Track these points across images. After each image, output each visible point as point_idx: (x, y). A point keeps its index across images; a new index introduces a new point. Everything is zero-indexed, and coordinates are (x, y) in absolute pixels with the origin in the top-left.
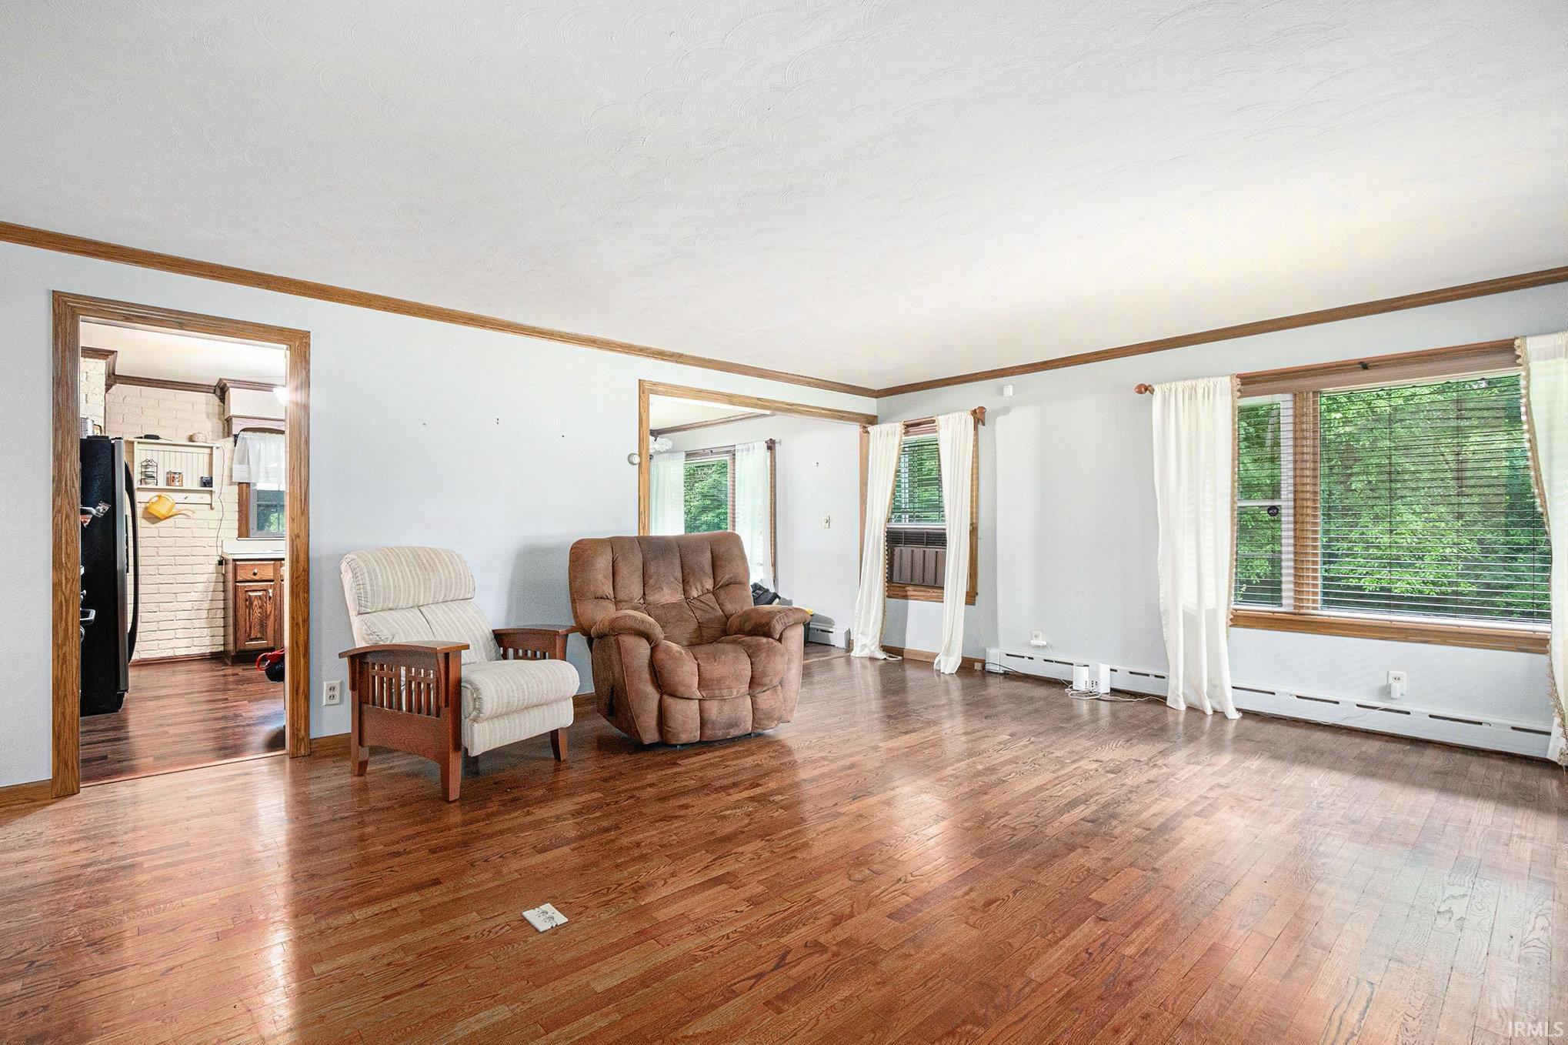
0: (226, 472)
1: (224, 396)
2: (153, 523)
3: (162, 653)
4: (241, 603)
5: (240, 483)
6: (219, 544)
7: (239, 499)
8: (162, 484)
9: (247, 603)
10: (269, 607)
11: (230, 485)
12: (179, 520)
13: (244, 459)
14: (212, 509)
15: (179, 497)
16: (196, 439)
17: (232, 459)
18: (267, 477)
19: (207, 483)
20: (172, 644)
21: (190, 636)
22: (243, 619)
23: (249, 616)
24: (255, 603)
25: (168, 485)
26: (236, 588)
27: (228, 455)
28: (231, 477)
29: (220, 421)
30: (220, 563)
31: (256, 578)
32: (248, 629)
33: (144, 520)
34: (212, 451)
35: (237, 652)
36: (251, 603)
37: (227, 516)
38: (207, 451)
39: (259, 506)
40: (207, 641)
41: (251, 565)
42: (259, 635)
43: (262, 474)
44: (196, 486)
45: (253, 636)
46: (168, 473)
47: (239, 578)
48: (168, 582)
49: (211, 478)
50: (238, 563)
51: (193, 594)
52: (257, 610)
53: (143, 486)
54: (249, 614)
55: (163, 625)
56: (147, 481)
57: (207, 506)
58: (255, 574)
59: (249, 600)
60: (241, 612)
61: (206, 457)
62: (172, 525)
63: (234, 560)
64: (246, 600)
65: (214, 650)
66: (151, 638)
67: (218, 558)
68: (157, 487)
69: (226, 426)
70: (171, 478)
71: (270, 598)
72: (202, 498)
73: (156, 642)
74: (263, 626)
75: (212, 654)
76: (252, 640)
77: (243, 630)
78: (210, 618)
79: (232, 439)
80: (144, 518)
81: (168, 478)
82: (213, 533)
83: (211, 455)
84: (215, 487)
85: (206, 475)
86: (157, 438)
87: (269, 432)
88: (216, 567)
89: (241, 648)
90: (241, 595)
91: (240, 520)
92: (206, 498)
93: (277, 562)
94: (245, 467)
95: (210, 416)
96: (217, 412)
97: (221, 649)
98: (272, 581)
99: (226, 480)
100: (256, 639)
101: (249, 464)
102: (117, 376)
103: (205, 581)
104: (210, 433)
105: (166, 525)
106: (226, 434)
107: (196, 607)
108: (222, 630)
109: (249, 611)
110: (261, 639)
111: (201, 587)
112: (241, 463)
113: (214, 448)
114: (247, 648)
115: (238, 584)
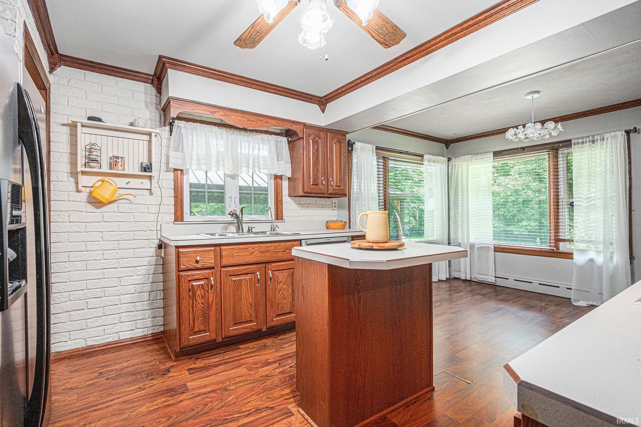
0: (163, 160)
1: (161, 85)
2: (98, 208)
3: (108, 338)
4: (185, 294)
5: (175, 170)
6: (159, 228)
7: (175, 186)
8: (105, 168)
9: (191, 293)
10: (211, 296)
11: (167, 171)
12: (122, 205)
13: (179, 147)
14: (151, 194)
15: (121, 182)
16: (136, 124)
17: (169, 147)
18: (199, 164)
19: (147, 168)
20: (118, 328)
21: (134, 319)
22: (187, 312)
23: (193, 308)
24: (198, 293)
25: (111, 169)
26: (179, 278)
27: (164, 142)
28: (168, 164)
29: (157, 111)
30: (160, 247)
31: (198, 266)
32: (191, 322)
33: (89, 205)
34: (150, 138)
35: (181, 349)
36: (194, 294)
37: (165, 201)
38: (146, 138)
39: (191, 192)
40: (149, 322)
41: (194, 252)
42: (202, 328)
43: (194, 162)
44: (137, 172)
45: (196, 330)
46: (111, 158)
47: (182, 267)
48: (112, 266)
49: (151, 164)
50: (181, 250)
51: (135, 277)
52: (200, 300)
53: (88, 169)
54: (193, 304)
55: (108, 311)
56: (91, 164)
57: (147, 191)
58: (197, 262)
59: (192, 290)
60: (185, 303)
61: (146, 143)
62: (116, 210)
63: (177, 247)
64: (190, 291)
65: (155, 331)
66: (97, 324)
67: (157, 242)
68: (99, 170)
69: (163, 116)
70: (114, 161)
71: (212, 286)
72: (142, 183)
73: (102, 328)
74: (206, 317)
75: (153, 335)
76: (195, 333)
77: (187, 323)
78: (152, 300)
79: (167, 128)
80: (90, 203)
81: (111, 163)
82: (153, 217)
83: (150, 142)
84: (154, 173)
85: (146, 162)
86: (99, 120)
87: (199, 123)
88: (156, 250)
89: (186, 343)
90: (184, 286)
91: (176, 205)
92: (146, 183)
93: (217, 248)
94: (179, 154)
95: (149, 105)
96: (154, 102)
97: (162, 329)
98: (213, 268)
99: (163, 167)
100: (200, 332)
101: (182, 152)
102: (62, 55)
103: (147, 264)
104: (149, 122)
105: (110, 210)
106: (163, 123)
107: (138, 291)
108: (162, 311)
109: (193, 302)
110: (204, 331)
111: (142, 270)
112: (176, 150)
113: (153, 134)
114: (191, 343)
115: (181, 273)
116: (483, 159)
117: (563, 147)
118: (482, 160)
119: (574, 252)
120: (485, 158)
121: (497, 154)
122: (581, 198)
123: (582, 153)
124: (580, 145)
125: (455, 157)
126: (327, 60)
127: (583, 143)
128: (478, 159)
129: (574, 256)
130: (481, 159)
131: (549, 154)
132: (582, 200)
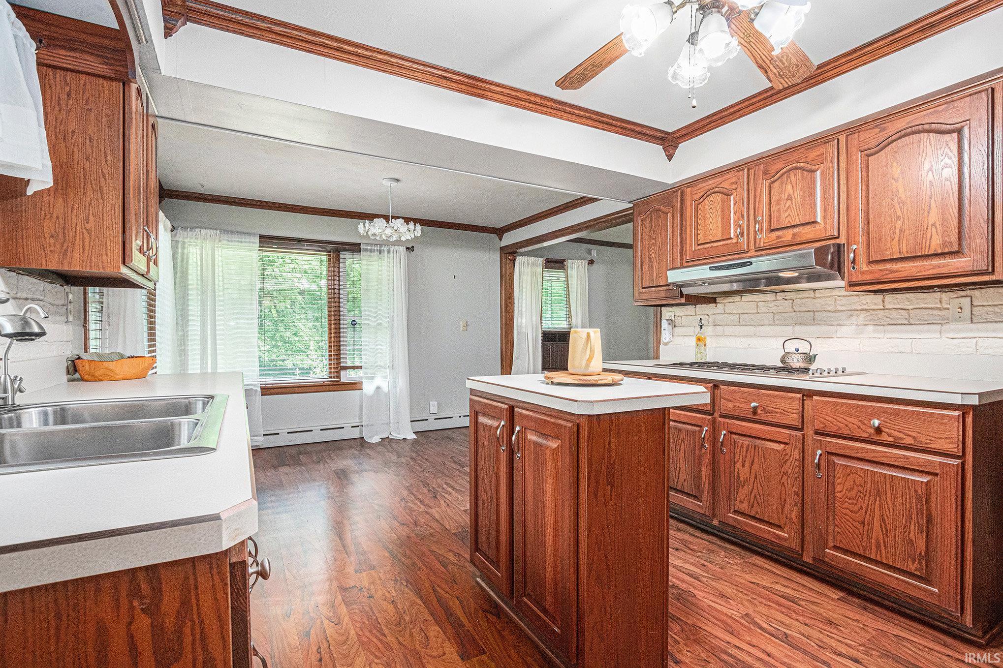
116: (241, 242)
117: (345, 250)
118: (239, 244)
119: (364, 381)
120: (246, 242)
121: (266, 240)
122: (369, 315)
123: (369, 263)
124: (368, 253)
125: (185, 228)
126: (694, 107)
127: (371, 251)
128: (232, 241)
129: (364, 386)
130: (238, 241)
131: (329, 256)
132: (370, 318)
